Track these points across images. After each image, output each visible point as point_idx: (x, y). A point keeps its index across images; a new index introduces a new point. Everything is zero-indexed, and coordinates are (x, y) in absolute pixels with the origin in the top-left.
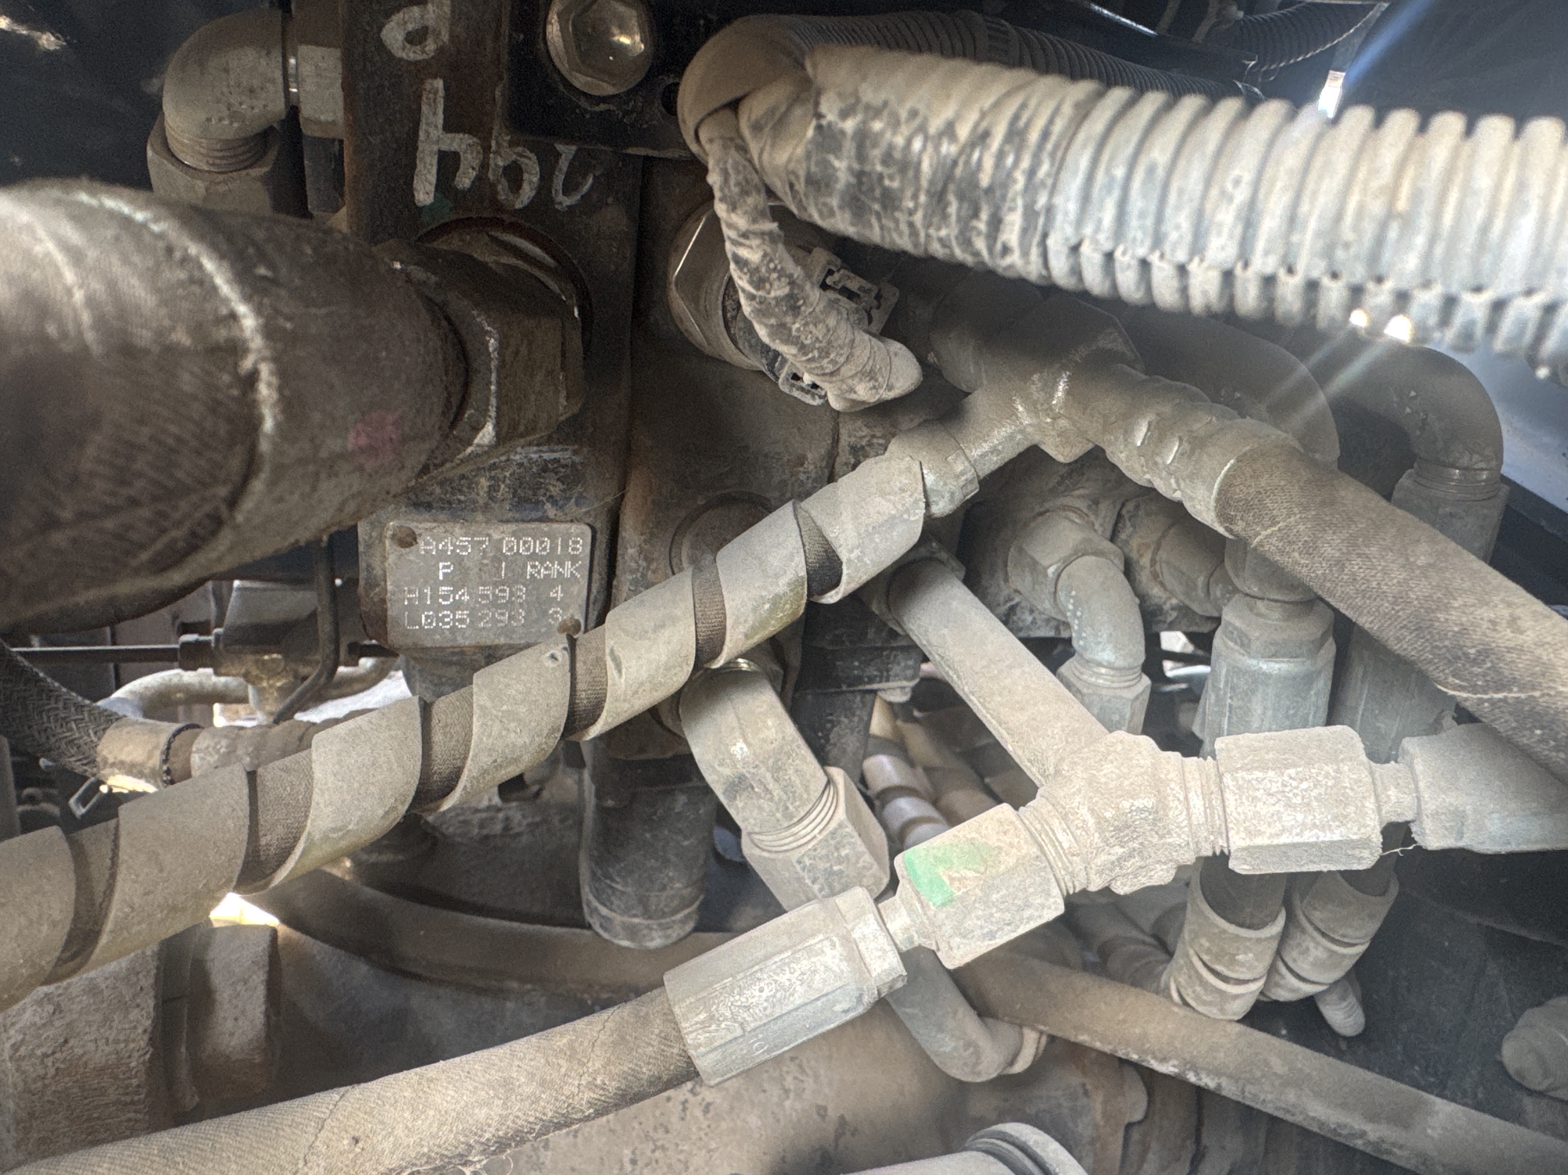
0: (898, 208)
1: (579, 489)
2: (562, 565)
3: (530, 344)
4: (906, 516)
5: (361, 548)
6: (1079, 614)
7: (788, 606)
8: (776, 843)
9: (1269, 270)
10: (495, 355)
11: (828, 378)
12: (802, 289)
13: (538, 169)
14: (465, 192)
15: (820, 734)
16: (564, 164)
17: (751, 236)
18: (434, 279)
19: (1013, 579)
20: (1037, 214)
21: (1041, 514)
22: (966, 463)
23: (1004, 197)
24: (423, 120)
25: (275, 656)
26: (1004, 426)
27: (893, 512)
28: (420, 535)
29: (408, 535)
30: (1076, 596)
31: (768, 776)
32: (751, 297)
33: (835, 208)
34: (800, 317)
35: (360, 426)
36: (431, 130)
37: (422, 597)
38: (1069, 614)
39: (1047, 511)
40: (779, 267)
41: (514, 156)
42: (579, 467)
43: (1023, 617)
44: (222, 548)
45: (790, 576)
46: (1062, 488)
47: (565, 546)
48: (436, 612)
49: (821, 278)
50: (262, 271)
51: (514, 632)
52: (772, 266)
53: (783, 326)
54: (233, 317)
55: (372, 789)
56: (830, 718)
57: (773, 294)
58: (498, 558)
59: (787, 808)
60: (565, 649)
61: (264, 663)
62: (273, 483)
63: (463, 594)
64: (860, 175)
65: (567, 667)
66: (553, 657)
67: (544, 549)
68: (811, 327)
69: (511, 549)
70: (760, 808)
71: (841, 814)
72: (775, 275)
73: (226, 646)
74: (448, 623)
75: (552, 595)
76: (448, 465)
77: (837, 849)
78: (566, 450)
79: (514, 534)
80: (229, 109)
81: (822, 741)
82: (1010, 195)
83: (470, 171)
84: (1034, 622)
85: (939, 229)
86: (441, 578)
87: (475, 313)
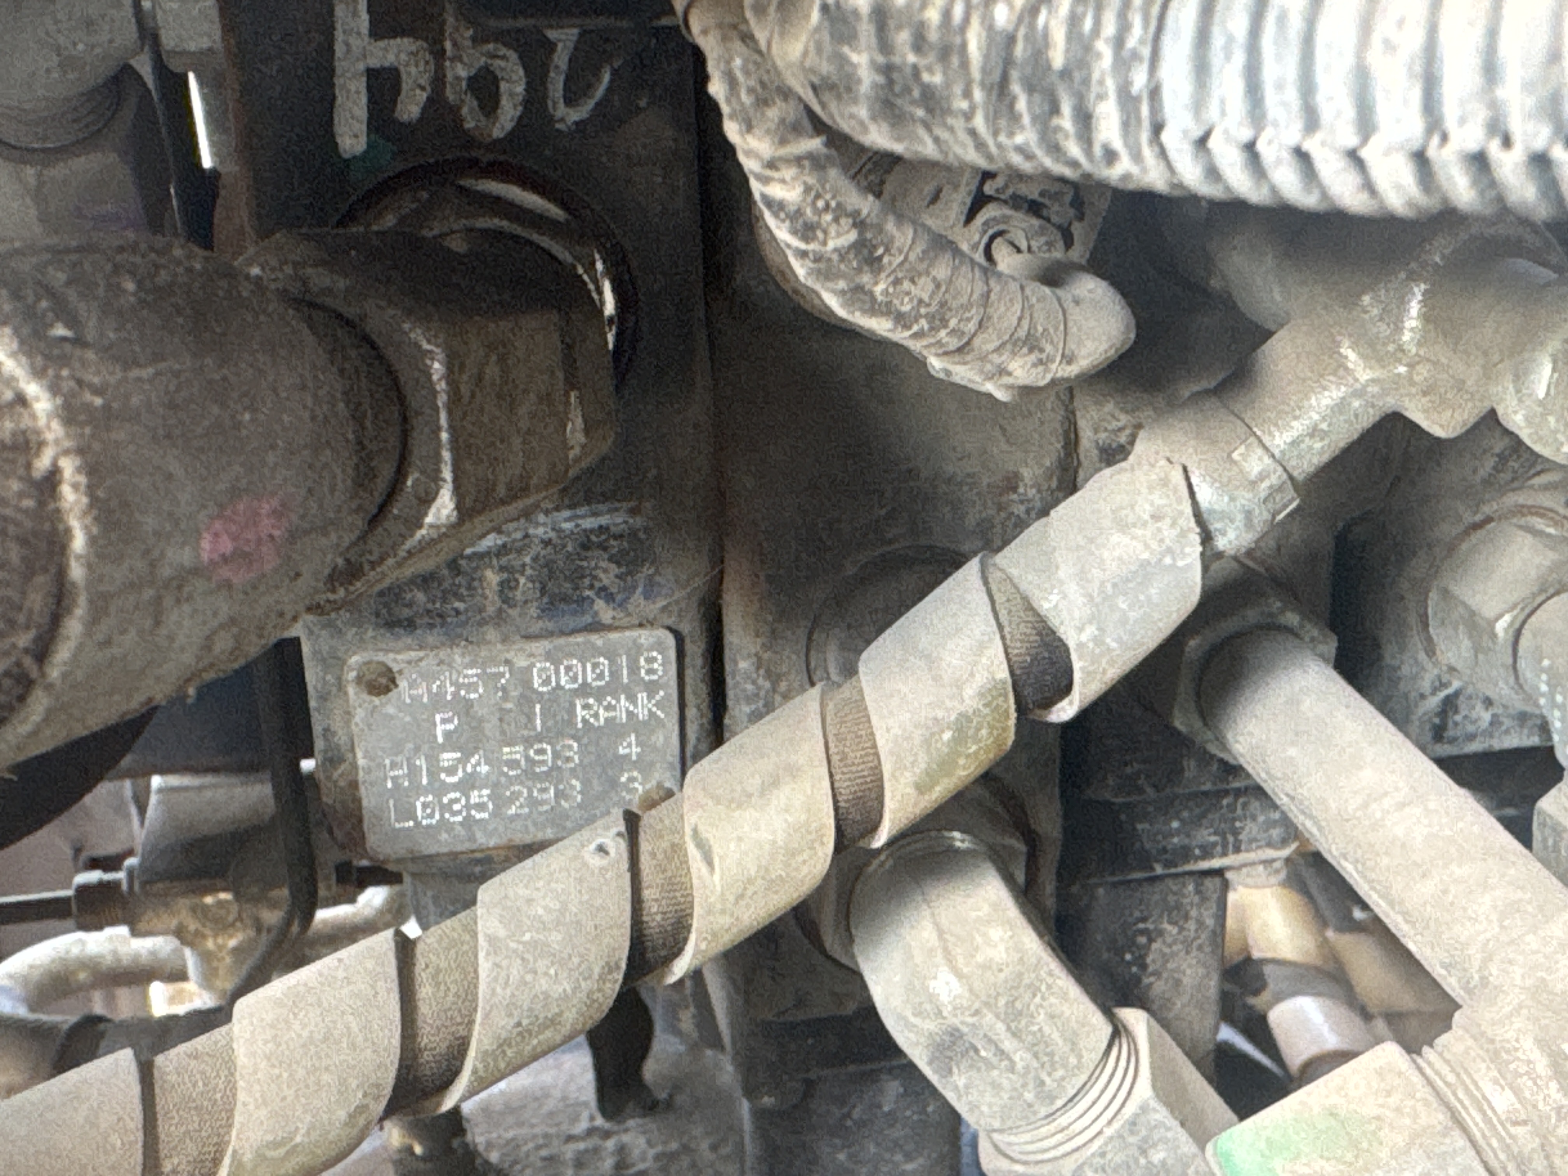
0: (948, 111)
1: (647, 570)
2: (632, 699)
3: (502, 359)
4: (1168, 560)
5: (313, 704)
6: (1559, 698)
7: (984, 732)
8: (1030, 1148)
9: (1473, 145)
10: (442, 386)
11: (957, 358)
12: (880, 228)
13: (521, 72)
14: (411, 128)
15: (1128, 957)
16: (561, 59)
17: (782, 166)
18: (342, 284)
19: (1441, 645)
20: (1137, 100)
21: (1477, 526)
22: (1267, 460)
23: (1086, 82)
24: (338, 26)
25: (224, 896)
26: (1325, 388)
27: (1145, 555)
28: (400, 672)
29: (381, 675)
30: (1551, 667)
31: (1000, 1027)
32: (803, 254)
33: (867, 121)
34: (883, 275)
35: (218, 525)
36: (351, 41)
37: (414, 772)
38: (1542, 701)
39: (1489, 520)
40: (833, 204)
41: (483, 59)
42: (642, 535)
43: (1474, 715)
44: (36, 718)
45: (981, 679)
46: (1505, 476)
47: (634, 669)
48: (439, 795)
49: (973, 187)
50: (60, 331)
51: (568, 817)
52: (820, 204)
53: (859, 289)
54: (21, 400)
55: (326, 1078)
56: (1141, 926)
57: (831, 245)
58: (528, 697)
59: (1042, 1083)
60: (619, 834)
61: (205, 908)
62: (93, 621)
63: (478, 764)
64: (887, 70)
65: (625, 865)
66: (602, 849)
67: (600, 676)
68: (906, 285)
69: (546, 682)
70: (996, 1086)
71: (1144, 1089)
72: (828, 217)
73: (144, 884)
74: (459, 812)
75: (622, 751)
76: (391, 561)
77: (1144, 1152)
78: (617, 510)
79: (548, 656)
80: (59, 55)
81: (1134, 969)
82: (1096, 76)
83: (418, 91)
84: (1495, 722)
85: (1011, 134)
86: (440, 740)
87: (406, 326)
